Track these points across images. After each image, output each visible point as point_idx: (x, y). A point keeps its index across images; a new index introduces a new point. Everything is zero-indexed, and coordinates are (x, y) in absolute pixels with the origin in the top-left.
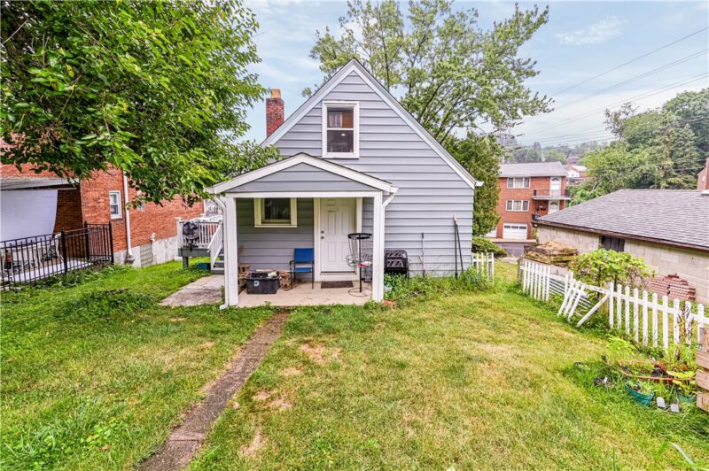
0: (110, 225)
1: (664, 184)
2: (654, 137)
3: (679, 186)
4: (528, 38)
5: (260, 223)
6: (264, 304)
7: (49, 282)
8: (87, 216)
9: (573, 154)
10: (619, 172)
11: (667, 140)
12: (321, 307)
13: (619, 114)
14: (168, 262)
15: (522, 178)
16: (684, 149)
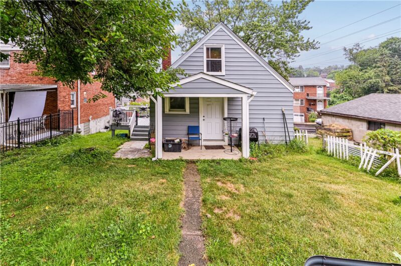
0: (73, 111)
1: (386, 90)
2: (376, 62)
3: (395, 92)
4: (304, 9)
5: (168, 111)
6: (179, 158)
7: (43, 143)
8: (60, 106)
9: (323, 72)
10: (356, 83)
11: (385, 64)
12: (213, 161)
13: (353, 50)
14: (97, 133)
15: (298, 86)
16: (396, 70)
